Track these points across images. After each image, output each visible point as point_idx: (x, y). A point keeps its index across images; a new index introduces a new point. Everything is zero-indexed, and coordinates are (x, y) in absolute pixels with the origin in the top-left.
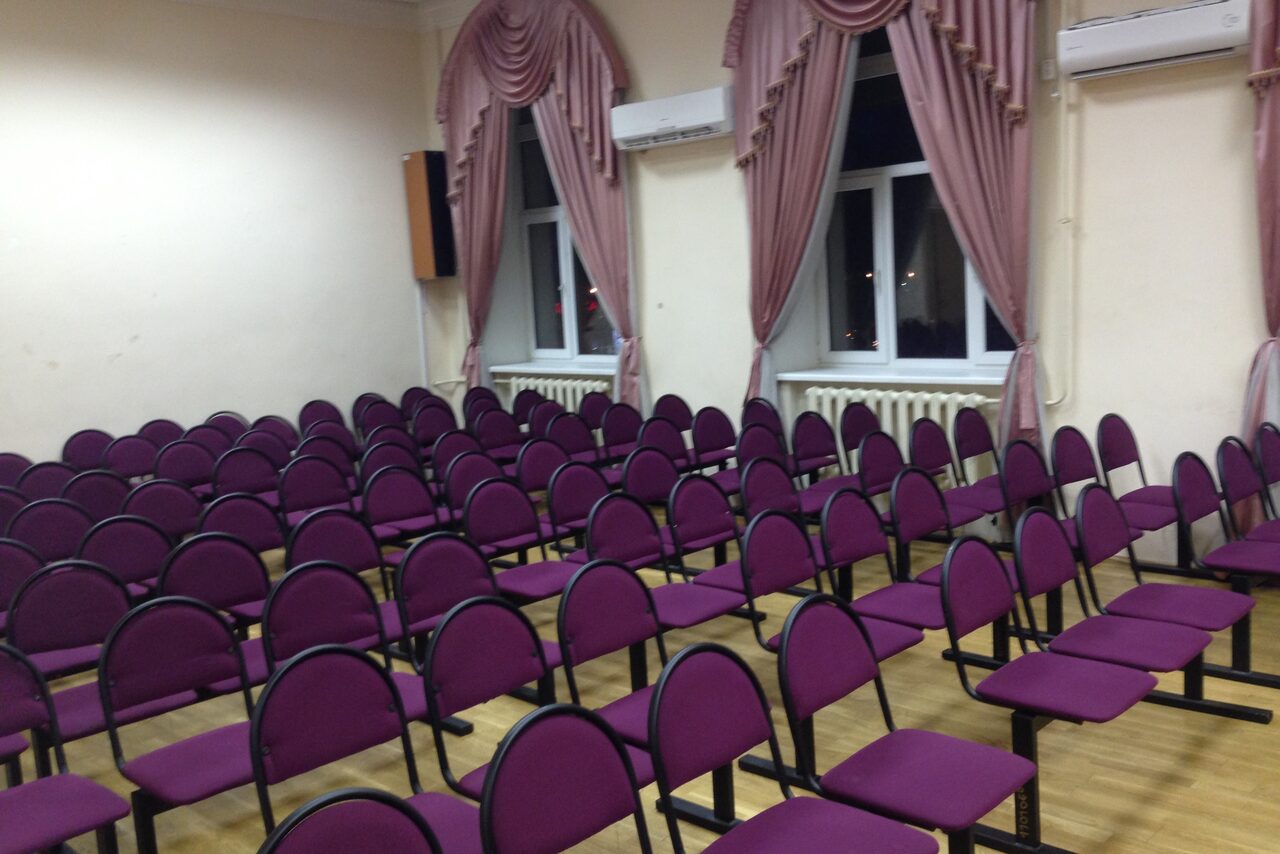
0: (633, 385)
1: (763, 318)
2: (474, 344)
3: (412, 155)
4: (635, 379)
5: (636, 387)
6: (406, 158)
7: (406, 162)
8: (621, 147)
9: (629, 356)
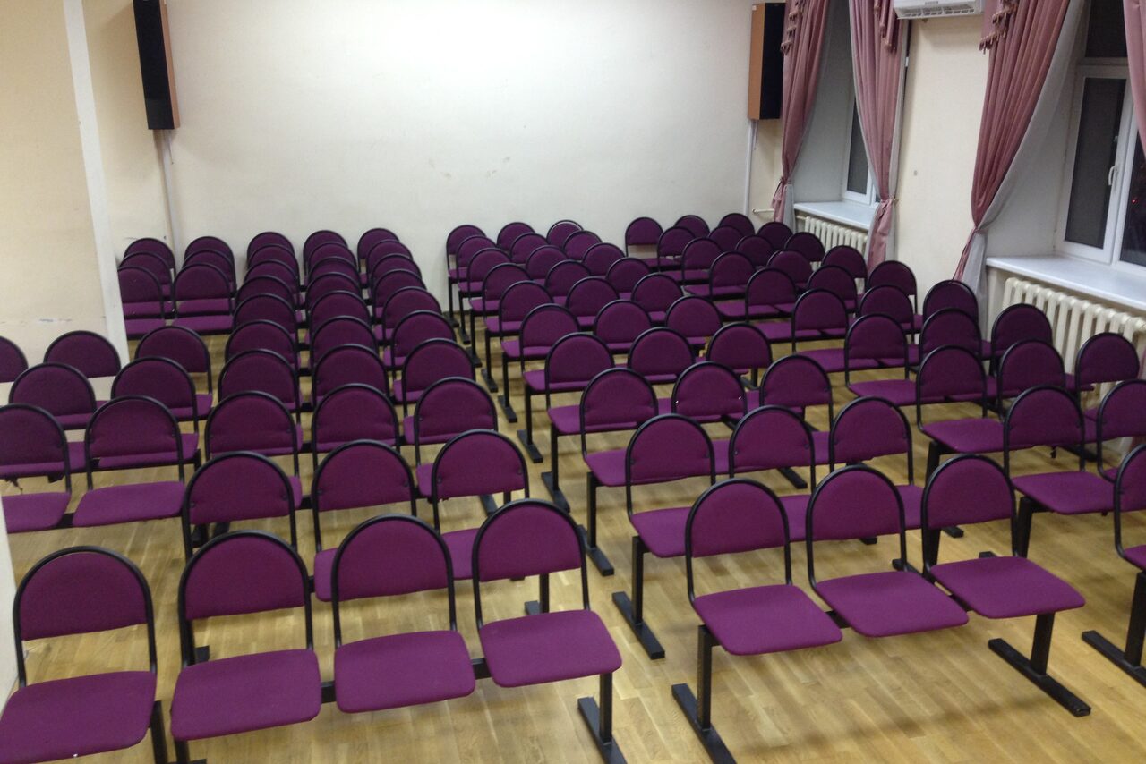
0: (881, 244)
1: (979, 203)
2: (784, 181)
3: (758, 5)
4: (884, 239)
5: (883, 246)
6: (755, 8)
7: (753, 12)
8: (901, 17)
9: (881, 217)
